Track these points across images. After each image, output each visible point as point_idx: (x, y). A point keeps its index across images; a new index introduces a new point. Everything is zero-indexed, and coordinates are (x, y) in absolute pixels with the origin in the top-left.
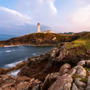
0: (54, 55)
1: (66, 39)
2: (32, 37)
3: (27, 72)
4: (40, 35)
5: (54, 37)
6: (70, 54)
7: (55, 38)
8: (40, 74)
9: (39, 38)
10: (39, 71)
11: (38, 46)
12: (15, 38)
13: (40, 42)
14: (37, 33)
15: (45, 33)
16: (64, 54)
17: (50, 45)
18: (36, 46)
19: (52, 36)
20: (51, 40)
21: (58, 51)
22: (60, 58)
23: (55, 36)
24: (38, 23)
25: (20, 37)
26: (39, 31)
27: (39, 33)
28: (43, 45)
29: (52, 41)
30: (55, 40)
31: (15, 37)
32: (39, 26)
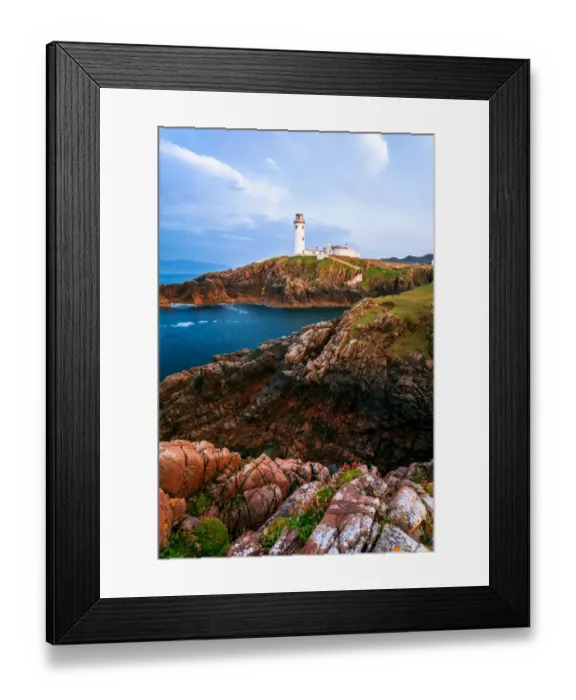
0: (299, 352)
1: (402, 282)
2: (273, 273)
3: (179, 416)
4: (303, 265)
5: (356, 275)
6: (360, 354)
7: (359, 278)
8: (226, 426)
9: (298, 276)
10: (227, 414)
11: (288, 306)
12: (213, 276)
13: (299, 291)
14: (291, 258)
15: (321, 257)
16: (336, 353)
17: (337, 305)
18: (284, 306)
19: (348, 270)
20: (342, 285)
21: (323, 337)
22: (317, 368)
23: (357, 268)
24: (298, 216)
25: (231, 271)
26: (300, 249)
27: (298, 257)
28: (308, 305)
29: (345, 289)
30: (358, 286)
31: (213, 271)
32: (300, 226)
